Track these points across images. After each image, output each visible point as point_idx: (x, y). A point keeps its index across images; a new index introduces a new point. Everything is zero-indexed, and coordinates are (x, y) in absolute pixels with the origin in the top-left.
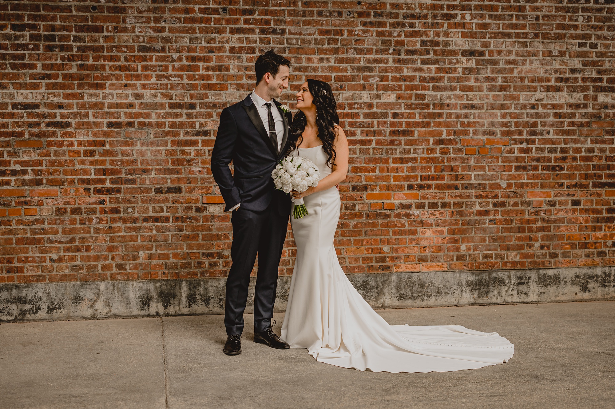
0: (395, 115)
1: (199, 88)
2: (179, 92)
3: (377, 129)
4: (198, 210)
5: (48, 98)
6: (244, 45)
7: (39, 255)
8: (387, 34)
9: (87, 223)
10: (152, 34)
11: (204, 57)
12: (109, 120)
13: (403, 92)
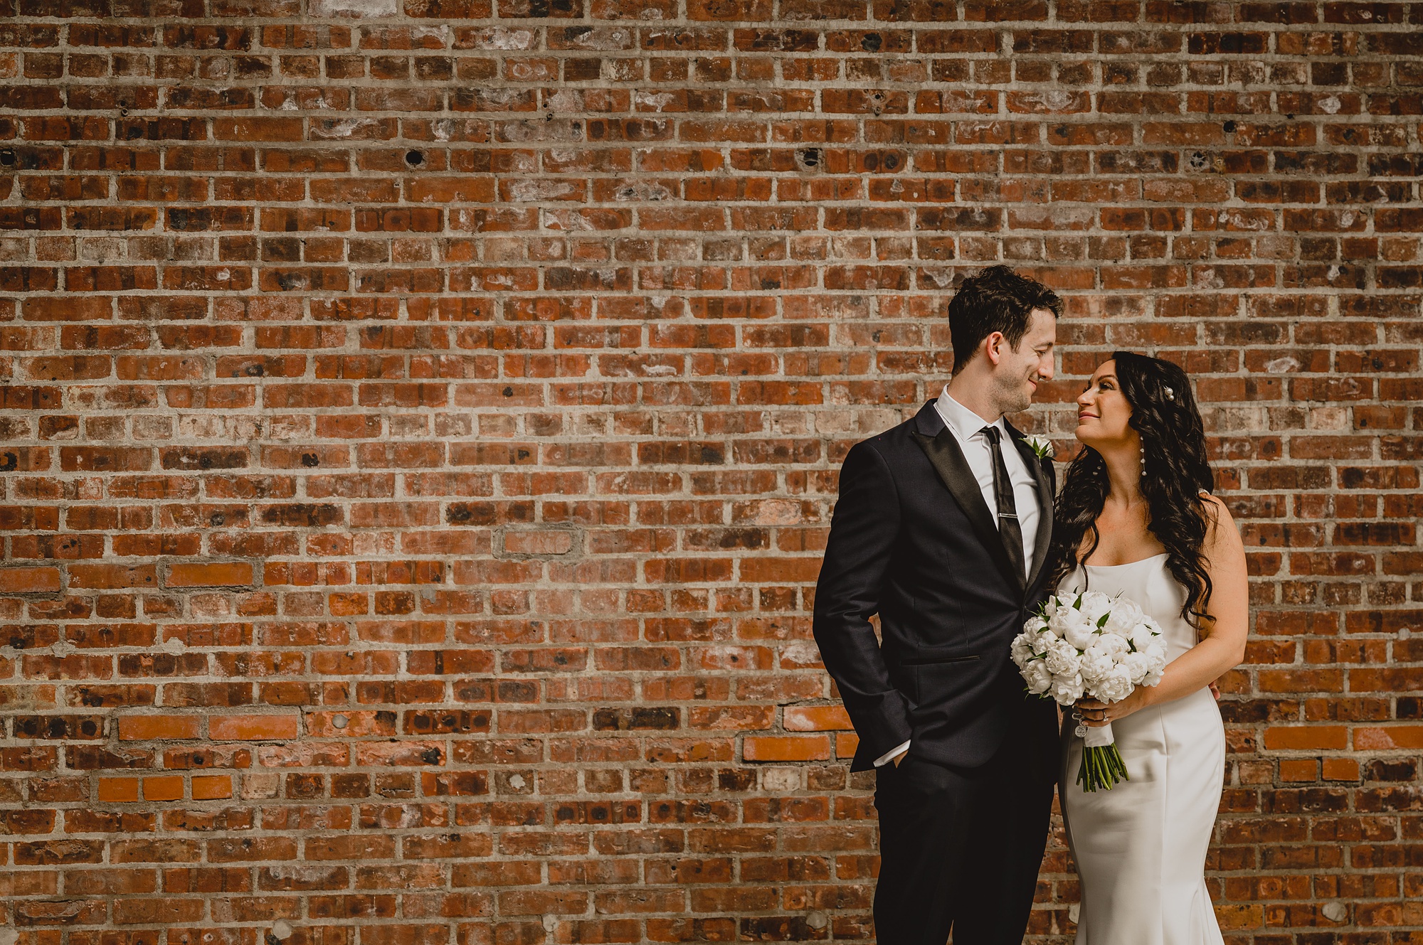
0: (1351, 477)
1: (733, 397)
2: (672, 408)
3: (1294, 520)
4: (729, 781)
5: (273, 433)
6: (873, 261)
7: (235, 924)
8: (1320, 221)
9: (384, 822)
10: (590, 231)
11: (748, 300)
12: (456, 499)
13: (1375, 403)
